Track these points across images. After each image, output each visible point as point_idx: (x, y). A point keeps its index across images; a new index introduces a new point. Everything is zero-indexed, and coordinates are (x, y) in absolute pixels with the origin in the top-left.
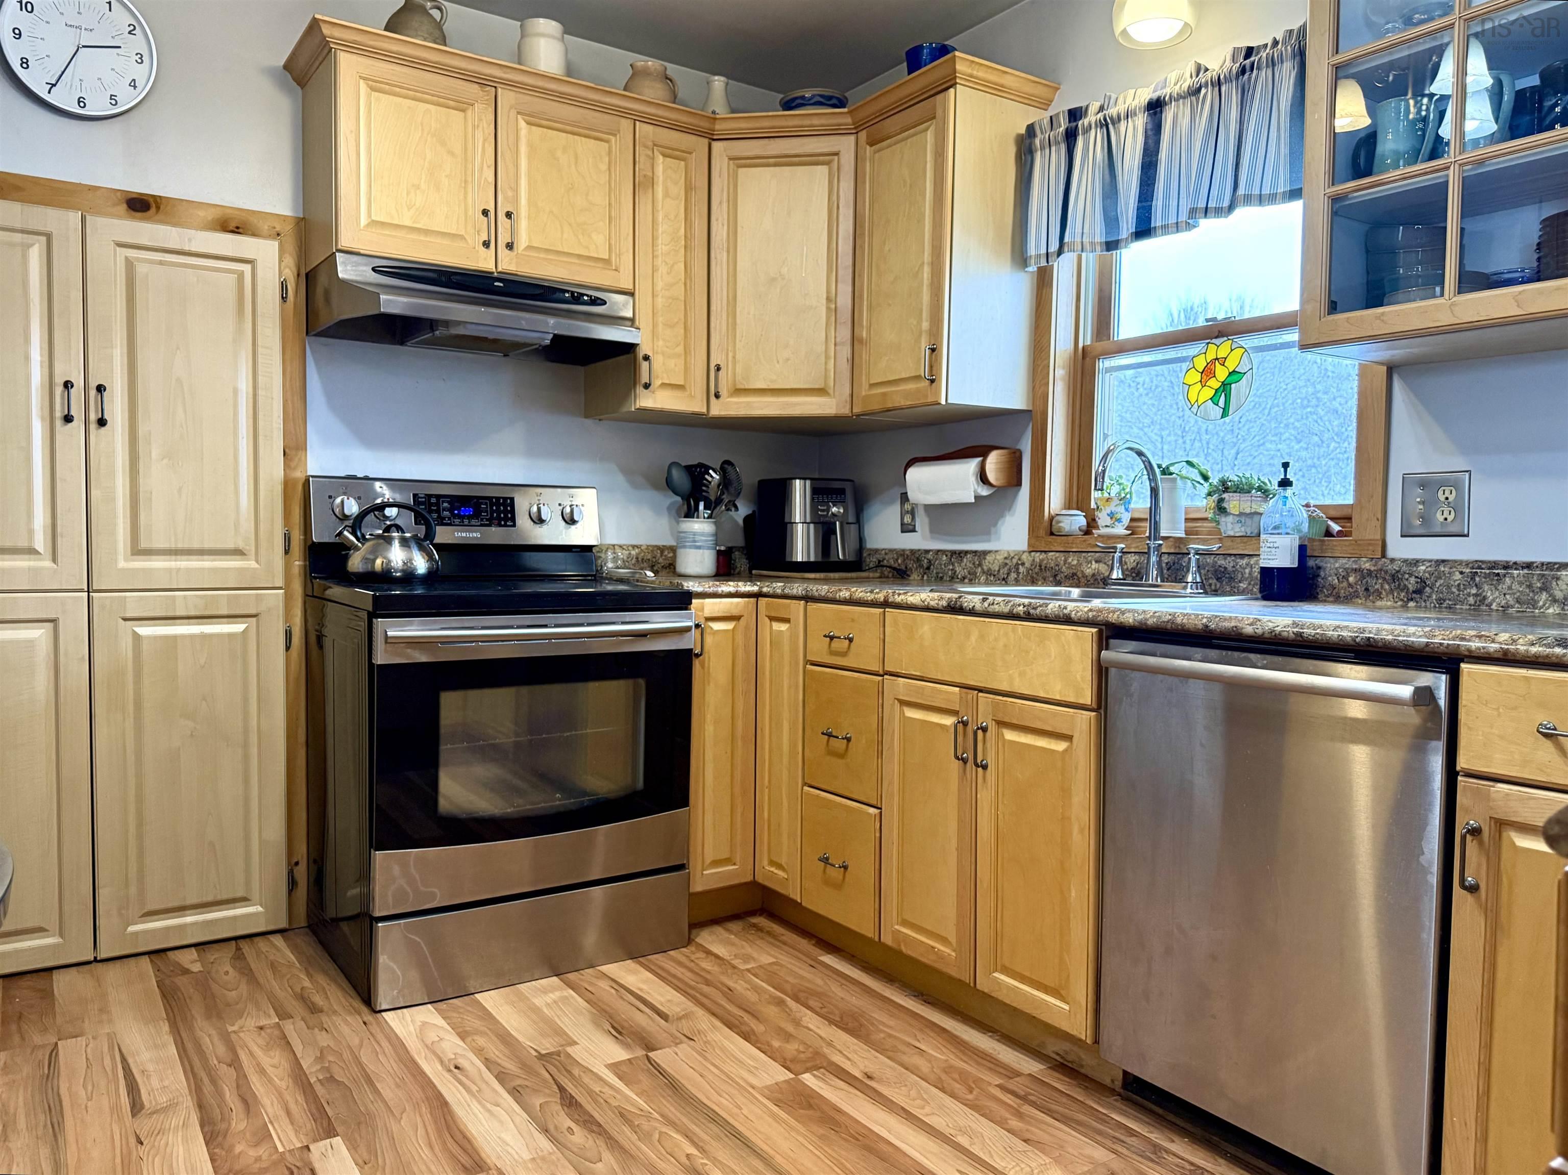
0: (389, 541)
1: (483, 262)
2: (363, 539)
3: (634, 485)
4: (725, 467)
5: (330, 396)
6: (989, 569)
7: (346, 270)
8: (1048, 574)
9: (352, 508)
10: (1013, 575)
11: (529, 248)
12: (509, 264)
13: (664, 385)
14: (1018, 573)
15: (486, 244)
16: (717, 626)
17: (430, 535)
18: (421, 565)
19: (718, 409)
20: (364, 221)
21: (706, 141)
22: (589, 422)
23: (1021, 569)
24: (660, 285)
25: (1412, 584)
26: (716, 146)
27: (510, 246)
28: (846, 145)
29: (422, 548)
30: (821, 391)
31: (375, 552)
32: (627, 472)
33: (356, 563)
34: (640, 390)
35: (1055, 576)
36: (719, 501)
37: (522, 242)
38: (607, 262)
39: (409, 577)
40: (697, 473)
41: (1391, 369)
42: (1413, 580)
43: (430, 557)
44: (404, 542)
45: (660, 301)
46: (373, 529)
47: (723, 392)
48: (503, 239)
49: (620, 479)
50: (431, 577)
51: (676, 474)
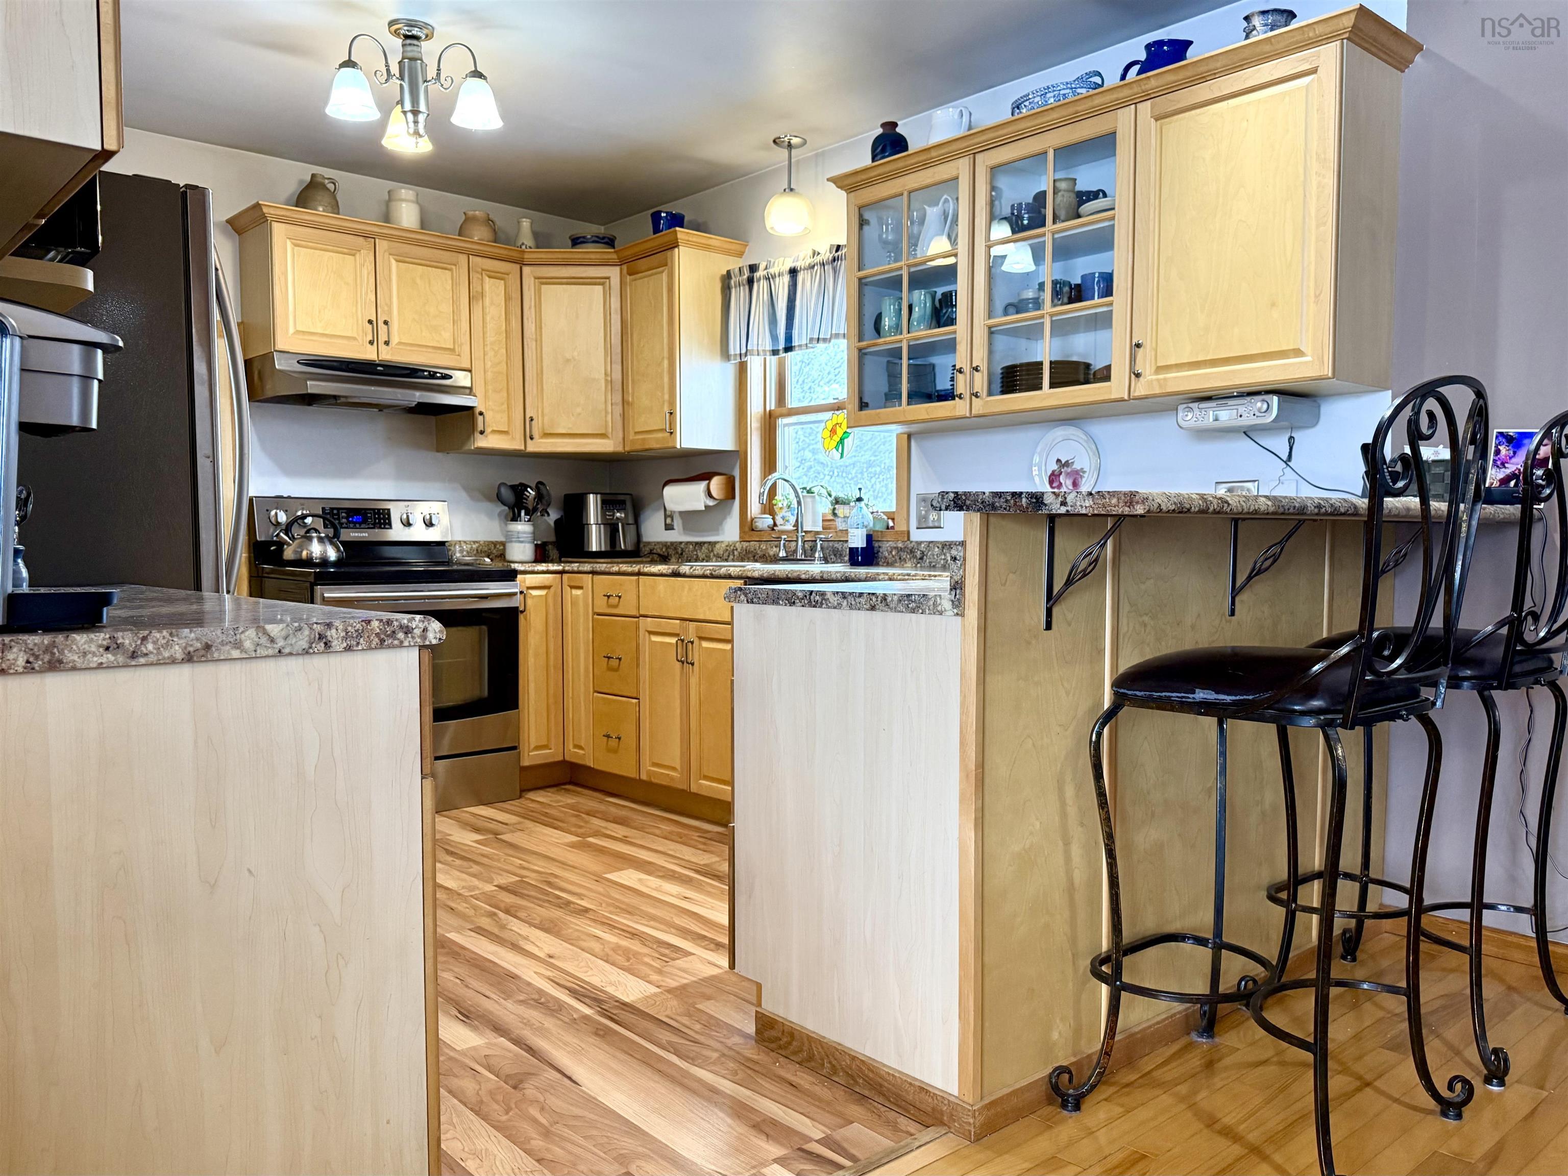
0: (310, 539)
1: (369, 354)
2: (293, 538)
3: (472, 498)
4: (539, 487)
5: (262, 441)
6: (718, 554)
7: (280, 364)
8: (750, 555)
9: (282, 518)
10: (731, 557)
11: (400, 343)
12: (387, 355)
13: (494, 432)
14: (734, 556)
15: (371, 343)
16: (535, 593)
17: (337, 535)
18: (332, 555)
19: (532, 447)
20: (291, 331)
21: (518, 266)
22: (439, 455)
23: (736, 553)
24: (489, 364)
25: (918, 554)
26: (526, 270)
27: (387, 343)
28: (614, 273)
29: (332, 543)
30: (603, 436)
31: (302, 547)
32: (466, 489)
33: (289, 553)
34: (477, 435)
35: (754, 556)
36: (535, 510)
37: (395, 340)
38: (452, 350)
39: (324, 562)
40: (519, 490)
41: (909, 436)
42: (919, 552)
43: (338, 550)
44: (321, 540)
45: (490, 375)
46: (297, 531)
47: (536, 435)
48: (383, 337)
49: (464, 495)
50: (338, 563)
51: (503, 490)
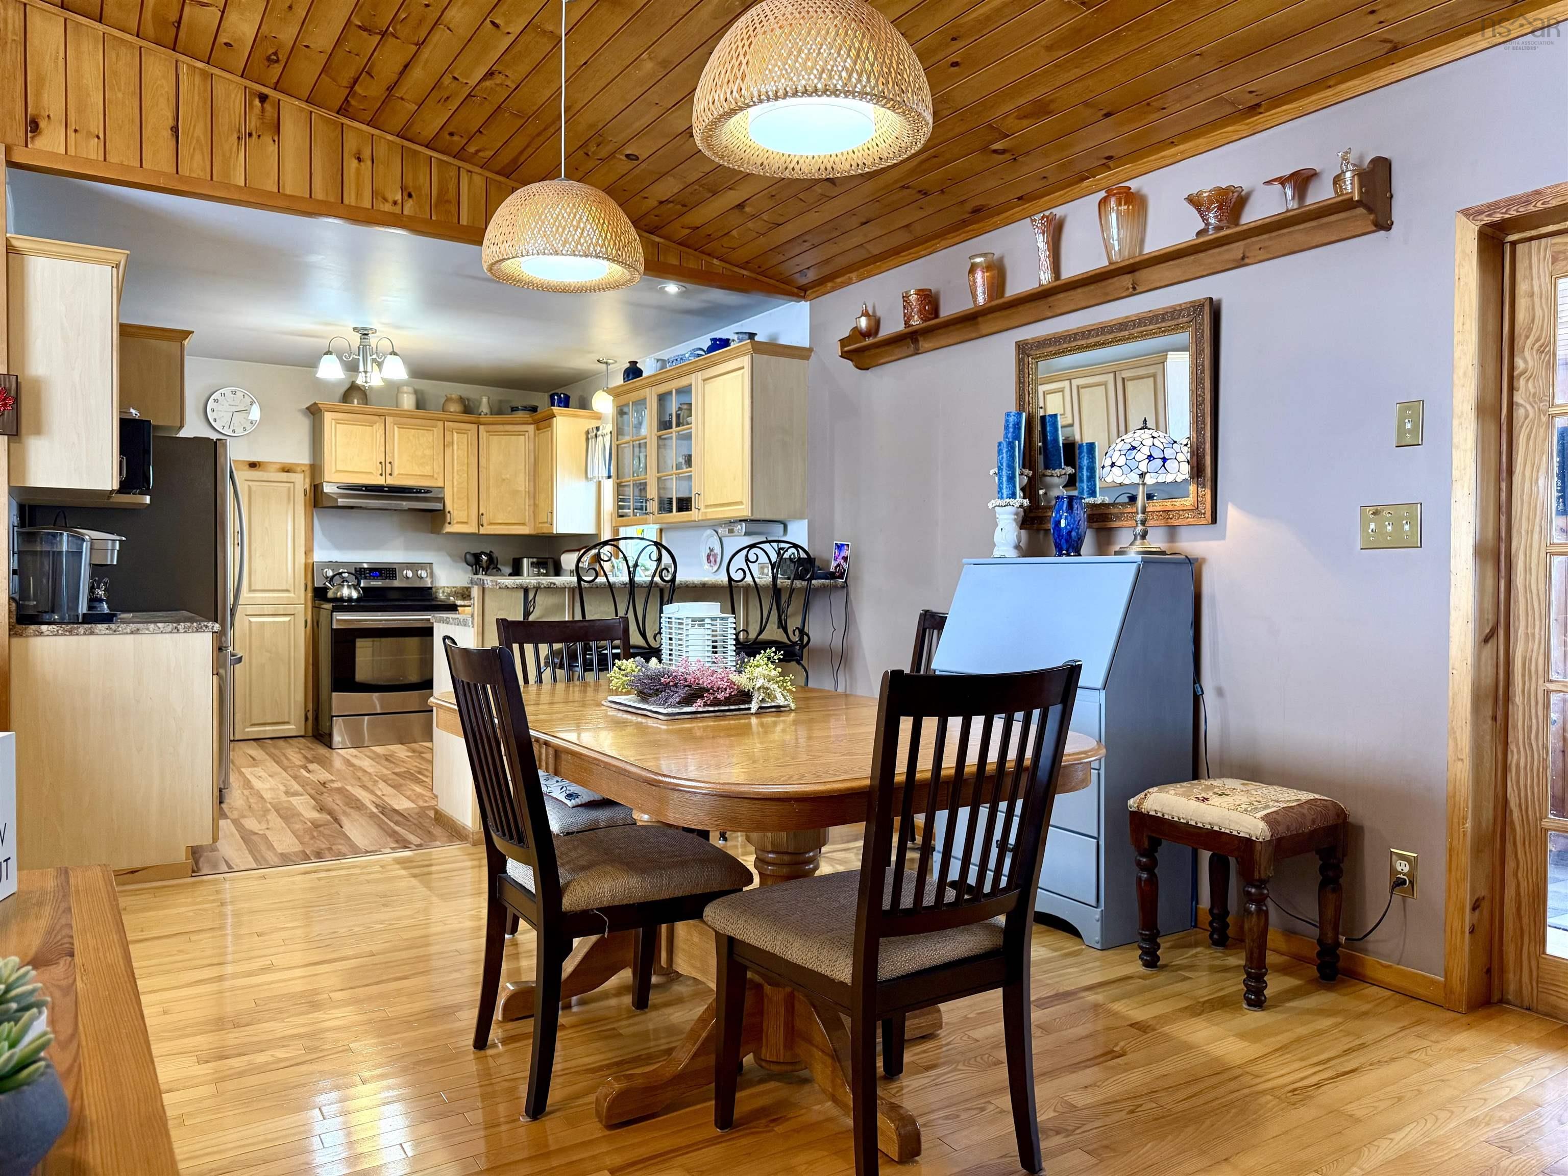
0: (343, 586)
1: (380, 481)
2: (333, 585)
3: (454, 561)
4: (490, 555)
5: (323, 529)
7: (327, 489)
9: (330, 573)
11: (399, 474)
12: (391, 481)
13: (458, 523)
15: (381, 475)
17: (359, 584)
18: (355, 595)
19: (482, 531)
20: (334, 470)
21: (476, 426)
22: (432, 535)
24: (455, 483)
26: (481, 427)
27: (390, 474)
28: (531, 428)
29: (355, 589)
30: (523, 524)
31: (338, 590)
32: (450, 555)
33: (330, 594)
34: (447, 525)
36: (488, 568)
37: (396, 472)
38: (433, 476)
39: (350, 599)
40: (477, 557)
41: (661, 530)
43: (359, 592)
44: (349, 587)
45: (455, 489)
46: (337, 580)
47: (485, 524)
48: (388, 471)
49: (448, 559)
50: (358, 600)
51: (468, 556)
